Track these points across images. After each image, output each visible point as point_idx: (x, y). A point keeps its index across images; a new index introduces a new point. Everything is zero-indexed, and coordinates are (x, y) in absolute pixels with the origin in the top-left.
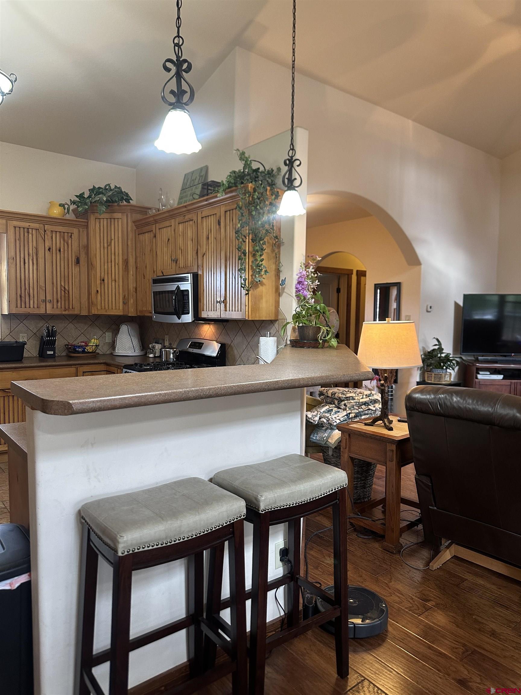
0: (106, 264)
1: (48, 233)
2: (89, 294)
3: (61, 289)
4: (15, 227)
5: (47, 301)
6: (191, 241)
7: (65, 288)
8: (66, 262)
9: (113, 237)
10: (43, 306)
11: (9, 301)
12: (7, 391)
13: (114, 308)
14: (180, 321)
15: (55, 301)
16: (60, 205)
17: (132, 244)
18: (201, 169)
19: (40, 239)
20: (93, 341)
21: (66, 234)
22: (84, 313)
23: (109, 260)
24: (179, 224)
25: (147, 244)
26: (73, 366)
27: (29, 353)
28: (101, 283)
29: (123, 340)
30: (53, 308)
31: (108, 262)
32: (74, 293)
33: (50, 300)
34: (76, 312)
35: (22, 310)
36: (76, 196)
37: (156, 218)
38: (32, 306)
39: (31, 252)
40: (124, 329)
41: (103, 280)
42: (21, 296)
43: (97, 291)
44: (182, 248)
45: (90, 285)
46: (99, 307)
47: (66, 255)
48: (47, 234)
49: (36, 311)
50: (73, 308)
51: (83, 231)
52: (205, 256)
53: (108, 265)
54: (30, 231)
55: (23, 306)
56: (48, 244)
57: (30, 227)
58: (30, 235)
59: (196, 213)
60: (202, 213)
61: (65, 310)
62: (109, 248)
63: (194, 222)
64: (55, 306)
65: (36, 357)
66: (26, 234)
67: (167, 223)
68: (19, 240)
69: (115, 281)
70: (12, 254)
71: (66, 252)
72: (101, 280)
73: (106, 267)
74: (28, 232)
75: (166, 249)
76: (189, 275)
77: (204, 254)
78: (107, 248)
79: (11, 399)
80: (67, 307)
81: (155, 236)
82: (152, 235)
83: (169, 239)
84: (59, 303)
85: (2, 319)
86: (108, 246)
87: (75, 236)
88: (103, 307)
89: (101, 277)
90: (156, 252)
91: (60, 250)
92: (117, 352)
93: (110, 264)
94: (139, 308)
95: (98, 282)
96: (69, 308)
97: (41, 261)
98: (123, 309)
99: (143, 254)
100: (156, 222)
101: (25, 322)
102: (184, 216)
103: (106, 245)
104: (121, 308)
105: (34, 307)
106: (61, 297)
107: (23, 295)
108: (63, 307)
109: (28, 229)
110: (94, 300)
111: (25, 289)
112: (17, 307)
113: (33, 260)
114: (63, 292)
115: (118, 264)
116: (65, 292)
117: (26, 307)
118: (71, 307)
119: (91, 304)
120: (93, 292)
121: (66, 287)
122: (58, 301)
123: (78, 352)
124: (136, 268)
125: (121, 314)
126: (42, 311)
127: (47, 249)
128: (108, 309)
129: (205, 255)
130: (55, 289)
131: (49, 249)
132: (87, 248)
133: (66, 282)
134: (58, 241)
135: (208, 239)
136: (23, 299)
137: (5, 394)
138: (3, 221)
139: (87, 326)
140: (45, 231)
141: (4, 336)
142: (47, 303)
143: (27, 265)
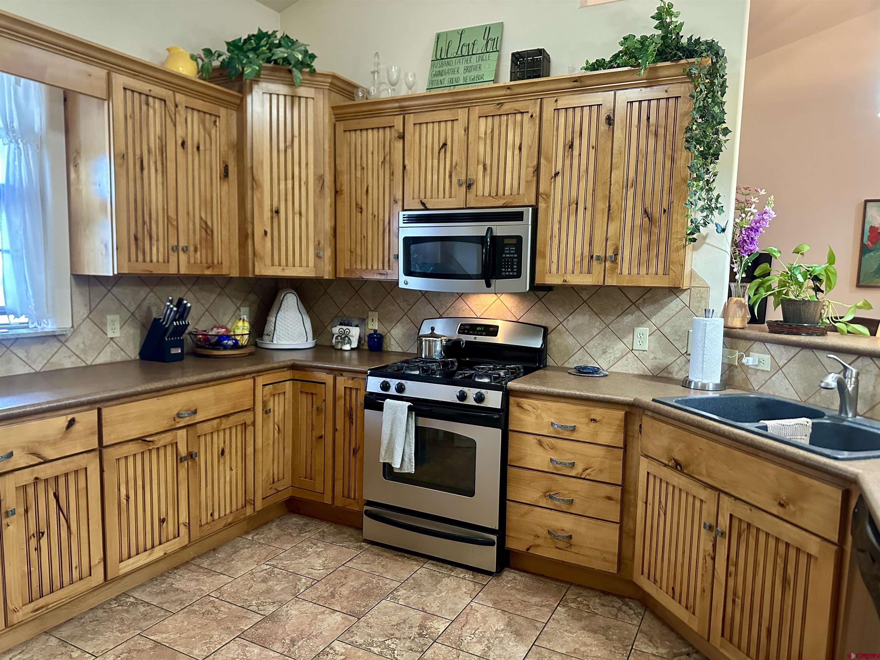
0: (282, 183)
1: (181, 109)
3: (201, 227)
4: (124, 89)
5: (180, 248)
6: (517, 151)
7: (206, 223)
8: (208, 172)
9: (296, 133)
10: (173, 258)
11: (117, 249)
12: (148, 439)
13: (297, 263)
15: (192, 249)
16: (192, 58)
18: (488, 28)
19: (168, 120)
20: (241, 323)
21: (207, 116)
22: (237, 272)
24: (479, 117)
27: (122, 353)
28: (272, 218)
29: (288, 321)
30: (189, 262)
31: (286, 179)
32: (220, 233)
33: (187, 247)
34: (224, 271)
35: (140, 268)
37: (405, 104)
38: (154, 259)
39: (152, 146)
40: (291, 300)
41: (277, 212)
42: (136, 239)
43: (266, 232)
44: (488, 162)
45: (249, 219)
46: (268, 261)
47: (208, 159)
48: (179, 111)
49: (162, 270)
50: (218, 263)
51: (231, 115)
52: (559, 178)
53: (286, 184)
54: (151, 100)
55: (140, 258)
56: (180, 132)
57: (152, 94)
58: (151, 111)
59: (539, 100)
60: (556, 101)
61: (208, 268)
62: (289, 151)
63: (532, 116)
64: (192, 261)
65: (135, 360)
66: (144, 107)
67: (441, 115)
68: (133, 118)
69: (300, 214)
71: (208, 152)
72: (272, 211)
73: (282, 186)
74: (147, 104)
75: (436, 161)
76: (524, 210)
77: (557, 174)
78: (286, 151)
79: (154, 453)
80: (210, 261)
81: (402, 137)
82: (392, 135)
83: (445, 145)
84: (199, 253)
85: (74, 283)
86: (286, 147)
87: (222, 123)
88: (275, 262)
89: (272, 205)
90: (404, 167)
91: (198, 148)
92: (275, 342)
93: (290, 182)
94: (344, 264)
95: (267, 214)
96: (213, 263)
97: (171, 165)
98: (315, 266)
99: (359, 168)
100: (404, 111)
101: (115, 290)
102: (498, 104)
103: (282, 146)
104: (311, 264)
105: (158, 262)
106: (201, 241)
107: (140, 236)
108: (204, 261)
109: (147, 96)
111: (144, 223)
112: (130, 260)
113: (156, 163)
114: (204, 232)
116: (206, 231)
117: (144, 261)
118: (216, 262)
119: (253, 255)
120: (257, 232)
121: (209, 223)
122: (196, 250)
123: (226, 348)
124: (336, 192)
126: (173, 270)
127: (179, 142)
128: (287, 266)
129: (560, 175)
130: (191, 226)
131: (183, 144)
132: (239, 148)
133: (210, 213)
134: (195, 129)
135: (571, 147)
136: (140, 243)
137: (145, 448)
138: (103, 73)
139: (214, 296)
140: (176, 106)
141: (78, 320)
142: (181, 253)
143: (145, 172)
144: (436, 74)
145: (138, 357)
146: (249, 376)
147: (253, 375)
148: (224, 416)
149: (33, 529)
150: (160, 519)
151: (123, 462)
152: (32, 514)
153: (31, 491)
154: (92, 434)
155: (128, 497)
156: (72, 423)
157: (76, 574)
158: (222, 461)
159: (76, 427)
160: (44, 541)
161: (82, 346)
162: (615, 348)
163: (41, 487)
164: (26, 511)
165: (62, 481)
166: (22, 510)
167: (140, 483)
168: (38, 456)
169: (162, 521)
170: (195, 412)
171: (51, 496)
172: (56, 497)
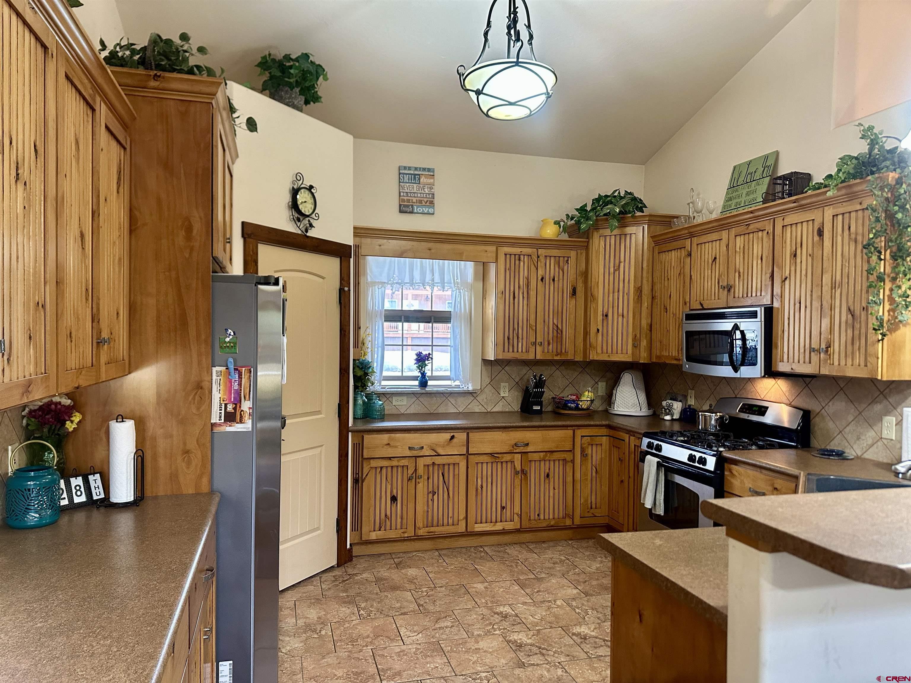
0: (611, 295)
1: (542, 259)
2: (586, 333)
3: (553, 329)
4: (506, 254)
5: (537, 343)
6: (759, 261)
7: (557, 326)
8: (560, 294)
9: (622, 259)
10: (532, 349)
11: (496, 345)
12: (495, 455)
13: (619, 351)
14: (737, 375)
15: (546, 343)
16: (556, 223)
17: (648, 266)
19: (533, 266)
20: (586, 393)
21: (561, 259)
22: (579, 358)
23: (616, 290)
24: (736, 236)
25: (673, 264)
26: (569, 428)
27: (510, 407)
28: (603, 320)
29: (625, 394)
30: (543, 352)
31: (613, 292)
32: (568, 332)
33: (541, 342)
34: (570, 357)
35: (509, 356)
36: (577, 210)
37: (692, 230)
38: (520, 350)
39: (521, 283)
40: (627, 378)
41: (607, 316)
42: (508, 338)
43: (598, 330)
44: (741, 271)
45: (588, 321)
46: (599, 351)
47: (560, 286)
48: (540, 260)
49: (525, 357)
50: (565, 352)
51: (581, 253)
52: (787, 282)
53: (613, 296)
54: (522, 257)
55: (511, 350)
56: (541, 272)
57: (523, 253)
58: (522, 263)
59: (772, 220)
60: (783, 219)
61: (557, 355)
62: (617, 273)
63: (768, 233)
64: (546, 351)
65: (517, 412)
66: (517, 262)
67: (714, 236)
68: (510, 269)
69: (623, 316)
70: (501, 287)
71: (561, 281)
72: (603, 315)
73: (611, 298)
74: (519, 260)
75: (710, 271)
76: (758, 309)
77: (786, 279)
78: (614, 273)
79: (499, 465)
80: (559, 351)
81: (690, 255)
82: (684, 253)
83: (715, 258)
84: (551, 346)
85: (483, 364)
86: (615, 271)
87: (572, 261)
88: (605, 351)
89: (603, 311)
90: (691, 276)
91: (554, 280)
92: (616, 409)
93: (616, 294)
94: (656, 352)
95: (600, 318)
96: (561, 352)
97: (533, 293)
98: (633, 354)
99: (666, 279)
100: (692, 235)
101: (507, 368)
102: (747, 225)
103: (612, 270)
104: (630, 351)
105: (522, 352)
106: (553, 338)
107: (511, 337)
108: (555, 351)
109: (519, 255)
110: (593, 340)
111: (514, 330)
112: (504, 351)
113: (523, 293)
114: (555, 332)
115: (628, 294)
116: (557, 332)
117: (513, 352)
118: (563, 351)
119: (587, 346)
120: (593, 330)
121: (560, 326)
122: (549, 344)
123: (571, 409)
124: (653, 298)
125: (630, 359)
126: (531, 356)
127: (540, 278)
128: (612, 353)
129: (788, 279)
130: (546, 329)
131: (542, 279)
132: (586, 275)
133: (560, 319)
134: (552, 269)
135: (795, 256)
136: (511, 341)
137: (493, 460)
138: (494, 248)
139: (576, 374)
140: (538, 257)
141: (484, 385)
142: (538, 346)
143: (516, 300)
144: (729, 199)
145: (519, 410)
146: (571, 428)
147: (573, 428)
148: (549, 451)
149: (430, 490)
150: (501, 506)
151: (480, 465)
152: (431, 481)
153: (431, 468)
154: (463, 445)
155: (482, 488)
156: (453, 437)
157: (451, 521)
158: (547, 481)
159: (455, 440)
160: (436, 497)
161: (485, 400)
162: (867, 436)
163: (436, 467)
164: (428, 478)
165: (446, 467)
166: (426, 477)
167: (489, 480)
168: (436, 452)
169: (503, 508)
170: (527, 445)
171: (441, 474)
172: (443, 475)
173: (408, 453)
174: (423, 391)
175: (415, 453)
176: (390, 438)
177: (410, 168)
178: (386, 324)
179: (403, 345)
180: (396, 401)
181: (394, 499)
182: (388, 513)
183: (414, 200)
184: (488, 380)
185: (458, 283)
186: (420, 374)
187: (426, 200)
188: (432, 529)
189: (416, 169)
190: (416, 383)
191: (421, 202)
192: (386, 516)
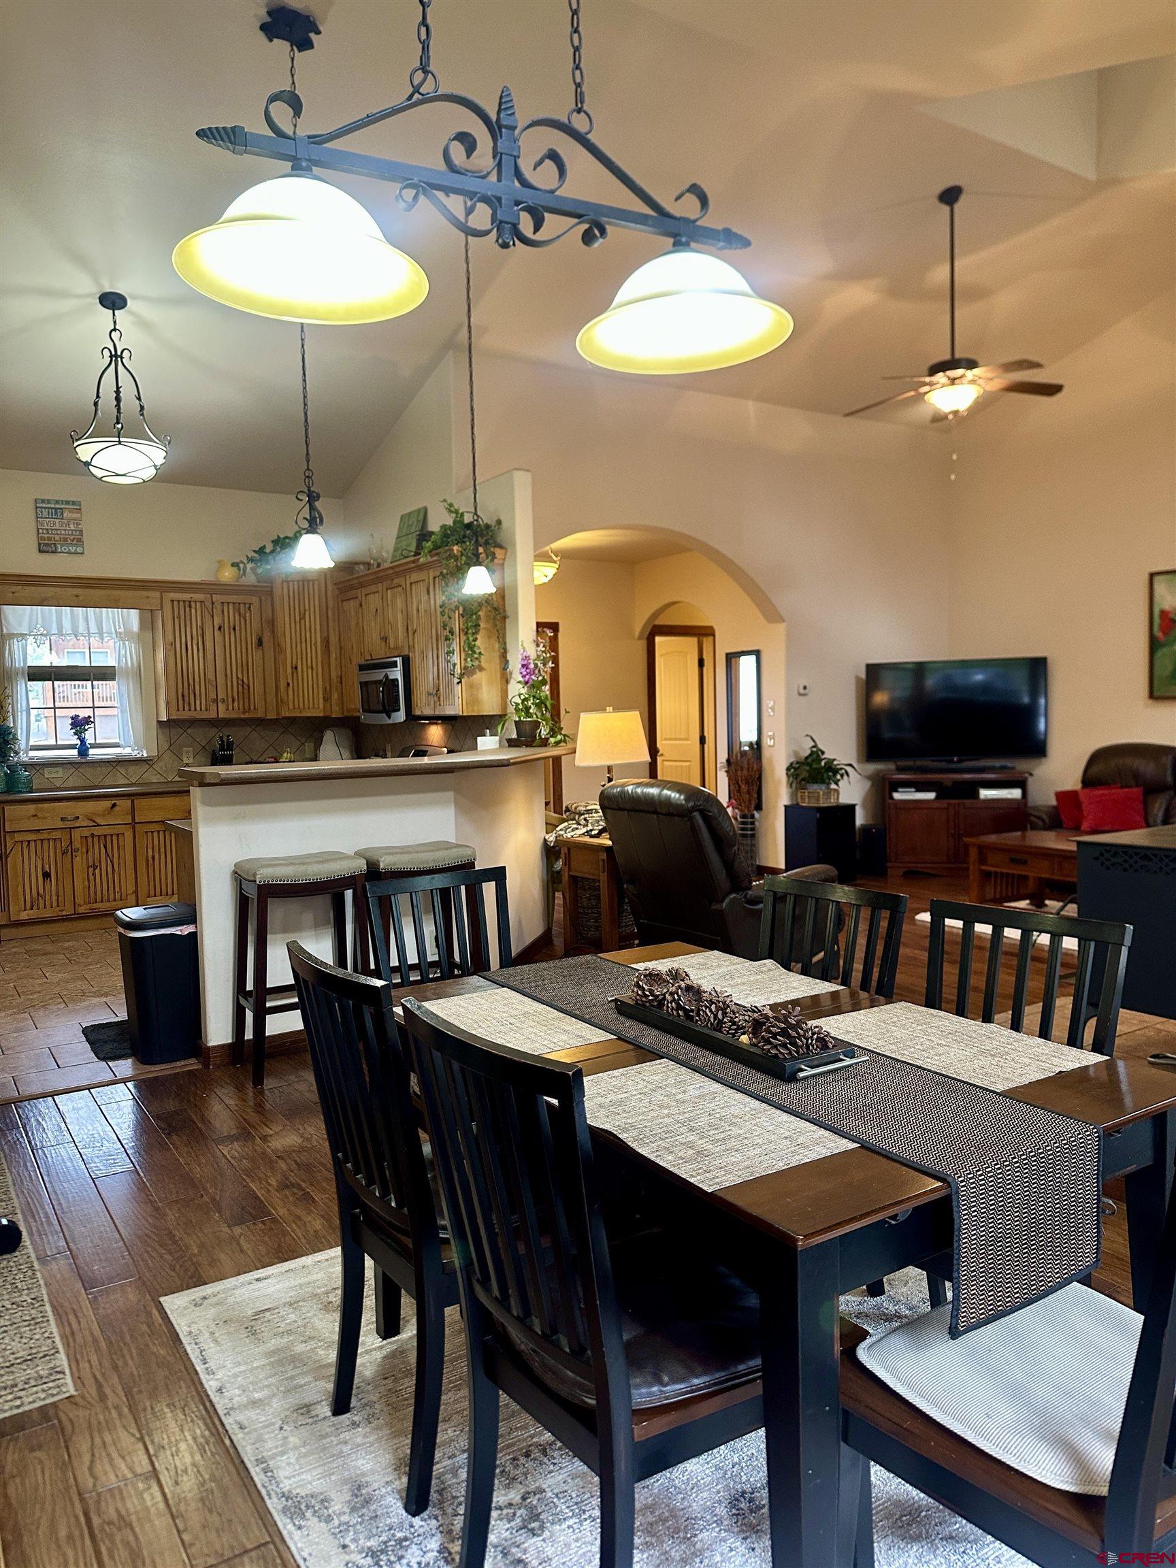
0: (299, 645)
1: (218, 605)
2: (277, 688)
3: (238, 683)
4: (173, 601)
5: (219, 700)
6: (401, 614)
7: (243, 680)
8: (244, 645)
9: (307, 607)
10: (213, 707)
11: (168, 703)
13: (311, 706)
14: (391, 721)
15: (230, 700)
16: (233, 565)
17: (334, 615)
18: (419, 511)
19: (207, 614)
20: (285, 755)
21: (242, 605)
22: (271, 715)
23: (304, 640)
24: (387, 590)
25: (352, 615)
28: (292, 673)
29: (328, 753)
30: (228, 709)
31: (301, 642)
32: (257, 688)
33: (225, 699)
34: (260, 715)
35: (185, 715)
36: (255, 551)
37: (361, 580)
38: (198, 708)
39: (195, 634)
40: (329, 736)
41: (296, 668)
42: (183, 696)
43: (288, 684)
44: (392, 623)
45: (278, 675)
46: (291, 706)
47: (243, 634)
48: (216, 607)
49: (205, 716)
50: (254, 709)
51: (266, 599)
52: (416, 634)
53: (301, 646)
54: (193, 604)
55: (187, 708)
56: (217, 621)
57: (193, 600)
58: (193, 611)
59: (404, 577)
60: (410, 578)
61: (244, 713)
62: (303, 621)
63: (403, 589)
64: (230, 708)
66: (187, 609)
67: (373, 588)
68: (179, 617)
69: (312, 668)
70: (170, 638)
71: (243, 630)
72: (292, 667)
73: (299, 649)
74: (190, 607)
75: (374, 622)
76: (398, 659)
78: (300, 622)
80: (246, 708)
81: (361, 605)
82: (358, 603)
83: (377, 610)
84: (236, 702)
85: (159, 727)
86: (300, 619)
88: (297, 706)
89: (292, 663)
90: (363, 627)
91: (234, 629)
93: (304, 645)
94: (346, 706)
95: (289, 670)
96: (249, 709)
97: (209, 644)
98: (325, 708)
99: (348, 629)
100: (362, 586)
101: (189, 731)
102: (394, 580)
103: (298, 618)
104: (321, 706)
105: (201, 710)
106: (238, 694)
107: (186, 694)
108: (241, 708)
109: (190, 602)
110: (283, 695)
111: (189, 685)
112: (178, 711)
113: (198, 645)
114: (240, 688)
115: (316, 644)
116: (243, 686)
117: (190, 710)
118: (252, 708)
119: (280, 702)
120: (283, 684)
121: (245, 681)
122: (233, 700)
125: (321, 714)
126: (213, 715)
127: (216, 627)
128: (303, 709)
129: (416, 632)
130: (229, 684)
131: (220, 629)
132: (272, 623)
133: (245, 672)
134: (232, 617)
135: (418, 611)
136: (186, 699)
138: (158, 594)
140: (213, 603)
141: (162, 751)
142: (220, 704)
143: (190, 651)
144: (397, 548)
149: (91, 863)
151: (149, 834)
152: (90, 854)
153: (90, 840)
154: (128, 814)
155: (153, 858)
156: (114, 805)
157: (117, 896)
159: (116, 808)
160: (97, 871)
161: (164, 768)
163: (96, 839)
164: (87, 852)
165: (108, 838)
166: (84, 850)
167: (162, 850)
168: (94, 821)
171: (102, 846)
172: (106, 848)
173: (61, 824)
174: (83, 761)
175: (69, 824)
176: (37, 809)
177: (49, 502)
178: (29, 683)
179: (55, 708)
180: (48, 773)
181: (46, 875)
182: (41, 891)
183: (57, 538)
184: (166, 746)
185: (120, 633)
186: (79, 742)
187: (72, 537)
188: (95, 906)
189: (57, 502)
190: (75, 752)
191: (65, 540)
192: (38, 894)
